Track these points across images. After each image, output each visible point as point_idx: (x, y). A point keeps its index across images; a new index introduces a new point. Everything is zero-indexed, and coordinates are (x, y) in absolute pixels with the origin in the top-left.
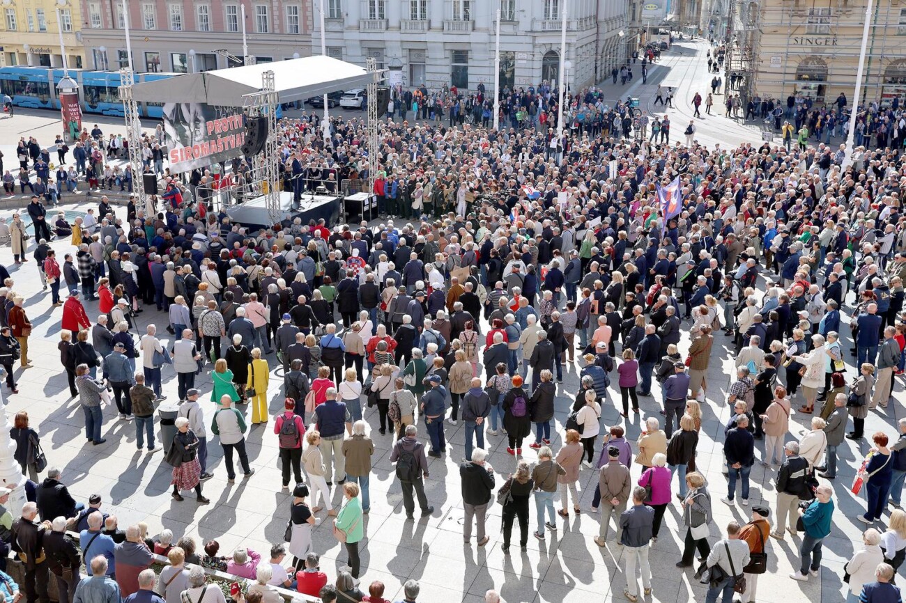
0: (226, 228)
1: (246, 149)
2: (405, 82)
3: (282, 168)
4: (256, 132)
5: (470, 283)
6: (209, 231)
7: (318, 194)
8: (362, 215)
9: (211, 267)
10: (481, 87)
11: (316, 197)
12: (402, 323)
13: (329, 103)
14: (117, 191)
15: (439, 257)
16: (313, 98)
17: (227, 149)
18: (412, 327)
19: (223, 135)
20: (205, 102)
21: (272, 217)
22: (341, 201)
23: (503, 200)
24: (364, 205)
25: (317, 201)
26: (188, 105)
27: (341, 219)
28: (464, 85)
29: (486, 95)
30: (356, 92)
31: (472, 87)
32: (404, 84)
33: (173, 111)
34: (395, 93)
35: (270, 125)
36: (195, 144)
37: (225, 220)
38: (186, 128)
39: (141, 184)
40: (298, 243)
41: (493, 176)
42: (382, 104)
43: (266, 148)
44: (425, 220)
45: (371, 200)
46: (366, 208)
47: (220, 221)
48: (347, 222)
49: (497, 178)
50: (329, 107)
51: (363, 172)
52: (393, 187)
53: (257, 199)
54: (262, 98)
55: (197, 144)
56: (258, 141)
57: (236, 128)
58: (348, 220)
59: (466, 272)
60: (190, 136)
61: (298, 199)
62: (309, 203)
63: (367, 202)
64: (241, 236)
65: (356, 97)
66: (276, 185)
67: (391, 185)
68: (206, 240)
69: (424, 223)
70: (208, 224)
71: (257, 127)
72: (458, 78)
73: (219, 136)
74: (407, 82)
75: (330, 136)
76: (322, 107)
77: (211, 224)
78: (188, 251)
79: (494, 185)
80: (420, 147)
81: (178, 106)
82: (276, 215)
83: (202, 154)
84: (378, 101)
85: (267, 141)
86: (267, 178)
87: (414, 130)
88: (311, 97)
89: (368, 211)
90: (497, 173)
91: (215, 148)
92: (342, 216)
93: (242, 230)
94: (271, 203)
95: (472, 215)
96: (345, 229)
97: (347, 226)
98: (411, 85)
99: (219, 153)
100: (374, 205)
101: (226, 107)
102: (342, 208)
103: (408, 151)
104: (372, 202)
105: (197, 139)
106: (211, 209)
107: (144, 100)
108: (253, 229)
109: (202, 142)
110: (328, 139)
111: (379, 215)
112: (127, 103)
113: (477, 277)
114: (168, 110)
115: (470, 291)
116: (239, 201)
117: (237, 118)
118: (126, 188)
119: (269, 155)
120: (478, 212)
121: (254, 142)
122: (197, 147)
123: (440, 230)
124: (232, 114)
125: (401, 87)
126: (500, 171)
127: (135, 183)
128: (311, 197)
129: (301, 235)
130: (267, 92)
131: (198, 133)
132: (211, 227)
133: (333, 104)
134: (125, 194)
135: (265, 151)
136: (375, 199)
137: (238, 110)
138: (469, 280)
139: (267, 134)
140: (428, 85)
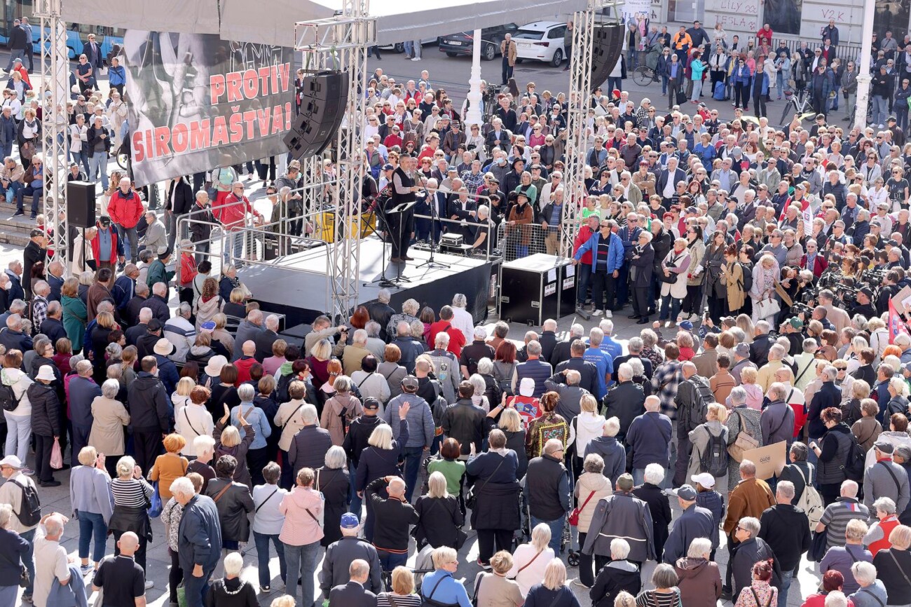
0: (236, 311)
1: (294, 141)
2: (657, 10)
3: (368, 188)
4: (321, 104)
5: (789, 484)
6: (200, 317)
7: (443, 250)
8: (539, 305)
9: (196, 398)
10: (831, 33)
11: (439, 257)
12: (609, 559)
13: (484, 49)
14: (9, 214)
15: (715, 412)
16: (449, 38)
17: (251, 137)
18: (633, 567)
19: (245, 105)
20: (214, 31)
21: (339, 296)
22: (495, 269)
23: (869, 294)
24: (546, 283)
25: (442, 266)
26: (174, 37)
27: (492, 310)
28: (793, 26)
29: (839, 51)
30: (544, 27)
31: (810, 33)
32: (654, 15)
33: (142, 48)
34: (632, 34)
35: (352, 92)
36: (178, 120)
37: (235, 295)
38: (164, 85)
39: (61, 202)
40: (390, 357)
41: (848, 238)
42: (605, 57)
43: (340, 141)
44: (685, 326)
45: (562, 272)
46: (550, 290)
47: (225, 294)
48: (503, 319)
49: (858, 243)
50: (484, 58)
51: (550, 208)
52: (611, 247)
53: (308, 252)
54: (340, 30)
55: (182, 121)
56: (323, 125)
57: (275, 91)
58: (505, 313)
59: (777, 455)
60: (170, 104)
61: (399, 257)
62: (422, 270)
63: (552, 277)
64: (269, 332)
65: (545, 39)
66: (353, 225)
67: (607, 241)
68: (192, 333)
69: (683, 333)
70: (198, 300)
71: (323, 94)
72: (778, 10)
73: (235, 109)
74: (662, 12)
75: (481, 123)
76: (469, 58)
77: (205, 300)
78: (150, 358)
79: (850, 256)
80: (683, 158)
81: (155, 36)
82: (349, 291)
83: (193, 146)
84: (595, 50)
85: (344, 125)
86: (337, 208)
87: (669, 119)
88: (443, 34)
89: (554, 296)
90: (859, 231)
91: (221, 134)
92: (493, 303)
93: (273, 319)
94: (340, 264)
95: (794, 324)
96: (501, 333)
97: (504, 324)
98: (671, 19)
99: (231, 146)
100: (568, 284)
101: (257, 46)
102: (494, 286)
103: (653, 167)
104: (564, 277)
105: (184, 111)
106: (206, 267)
107: (84, 20)
108: (297, 317)
109: (197, 118)
110: (475, 128)
111: (578, 308)
112: (47, 26)
113: (806, 471)
114: (132, 43)
115: (788, 502)
116: (269, 255)
117: (278, 70)
118: (27, 207)
119: (343, 157)
120: (808, 317)
121: (314, 125)
122: (183, 129)
123: (720, 351)
124: (269, 61)
125: (647, 23)
126: (863, 227)
127: (50, 201)
128: (427, 255)
129: (402, 339)
130: (352, 19)
131: (188, 98)
132: (205, 307)
133: (491, 52)
134: (25, 221)
135: (335, 148)
136: (571, 271)
137: (286, 54)
138: (787, 474)
139: (345, 107)
140: (708, 21)
